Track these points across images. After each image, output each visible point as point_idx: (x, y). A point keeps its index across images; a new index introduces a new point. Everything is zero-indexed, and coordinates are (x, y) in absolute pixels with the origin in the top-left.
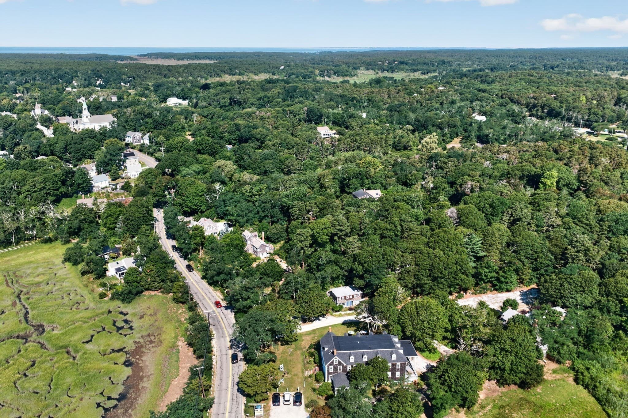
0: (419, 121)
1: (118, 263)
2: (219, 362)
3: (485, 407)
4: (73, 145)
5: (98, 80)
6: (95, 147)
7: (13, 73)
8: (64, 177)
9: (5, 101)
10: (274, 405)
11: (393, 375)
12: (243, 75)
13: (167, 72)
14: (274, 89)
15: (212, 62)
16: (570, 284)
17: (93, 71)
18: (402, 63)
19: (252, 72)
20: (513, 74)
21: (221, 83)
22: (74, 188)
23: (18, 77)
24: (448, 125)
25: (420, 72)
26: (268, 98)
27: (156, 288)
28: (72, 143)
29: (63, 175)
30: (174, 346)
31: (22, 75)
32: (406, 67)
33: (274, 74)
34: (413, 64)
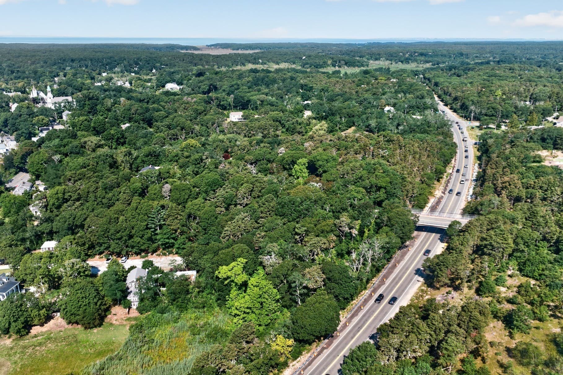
3: (36, 338)
5: (136, 67)
7: (73, 61)
9: (21, 83)
12: (265, 64)
13: (198, 61)
14: (246, 78)
18: (422, 54)
19: (274, 62)
21: (217, 72)
24: (348, 115)
26: (238, 86)
32: (423, 58)
33: (294, 63)
34: (431, 56)
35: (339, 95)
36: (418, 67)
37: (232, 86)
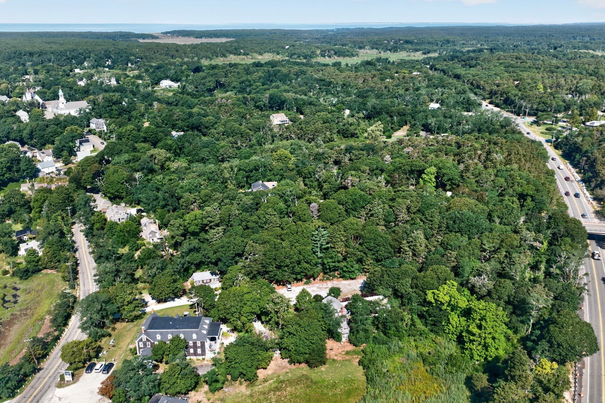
0: (375, 108)
1: (27, 244)
2: (68, 334)
3: (267, 381)
4: (38, 132)
5: (107, 61)
6: (57, 134)
7: (31, 54)
8: (9, 164)
9: (4, 85)
10: (86, 372)
11: (195, 351)
12: (248, 54)
13: (174, 53)
14: (256, 73)
15: (229, 40)
16: (389, 276)
17: (106, 51)
18: (407, 42)
19: (256, 52)
20: (502, 57)
21: (213, 66)
22: (20, 173)
23: (35, 58)
24: (398, 113)
25: (421, 52)
26: (250, 82)
27: (53, 267)
28: (37, 130)
29: (8, 163)
30: (42, 319)
31: (39, 56)
32: (410, 46)
33: (278, 54)
34: (417, 44)
35: (369, 91)
36: (409, 56)
37: (243, 82)
